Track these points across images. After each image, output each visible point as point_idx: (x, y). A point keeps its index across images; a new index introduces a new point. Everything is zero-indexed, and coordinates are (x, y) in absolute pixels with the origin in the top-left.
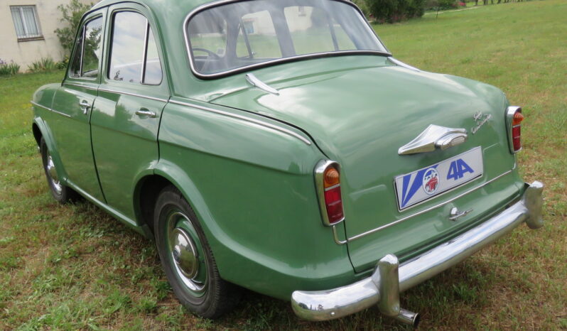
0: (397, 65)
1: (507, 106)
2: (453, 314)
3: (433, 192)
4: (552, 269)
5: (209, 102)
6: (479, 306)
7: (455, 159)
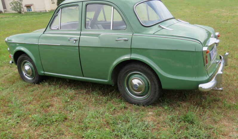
5: (154, 34)
7: (214, 47)
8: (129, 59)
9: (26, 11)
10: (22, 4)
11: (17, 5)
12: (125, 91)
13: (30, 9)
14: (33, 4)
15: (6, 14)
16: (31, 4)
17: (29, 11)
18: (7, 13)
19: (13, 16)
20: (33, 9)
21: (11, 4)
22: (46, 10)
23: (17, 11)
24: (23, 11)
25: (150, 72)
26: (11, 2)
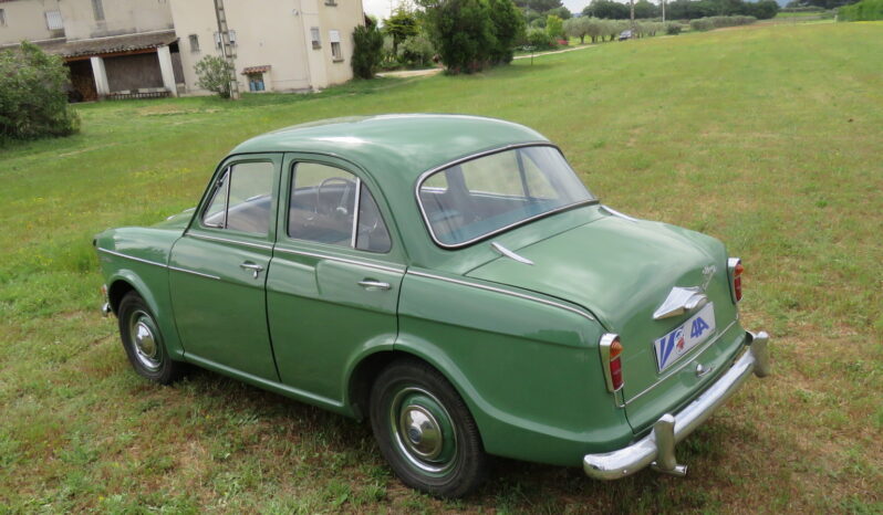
0: (612, 214)
1: (728, 256)
2: (696, 468)
3: (682, 351)
4: (772, 416)
5: (464, 275)
6: (717, 459)
7: (695, 318)
8: (391, 349)
9: (247, 89)
10: (232, 68)
11: (218, 72)
12: (392, 444)
13: (260, 83)
14: (270, 66)
15: (184, 99)
16: (265, 67)
17: (257, 88)
18: (188, 95)
19: (200, 109)
20: (268, 83)
21: (200, 68)
22: (311, 87)
23: (218, 90)
24: (237, 91)
25: (451, 396)
26: (198, 61)
